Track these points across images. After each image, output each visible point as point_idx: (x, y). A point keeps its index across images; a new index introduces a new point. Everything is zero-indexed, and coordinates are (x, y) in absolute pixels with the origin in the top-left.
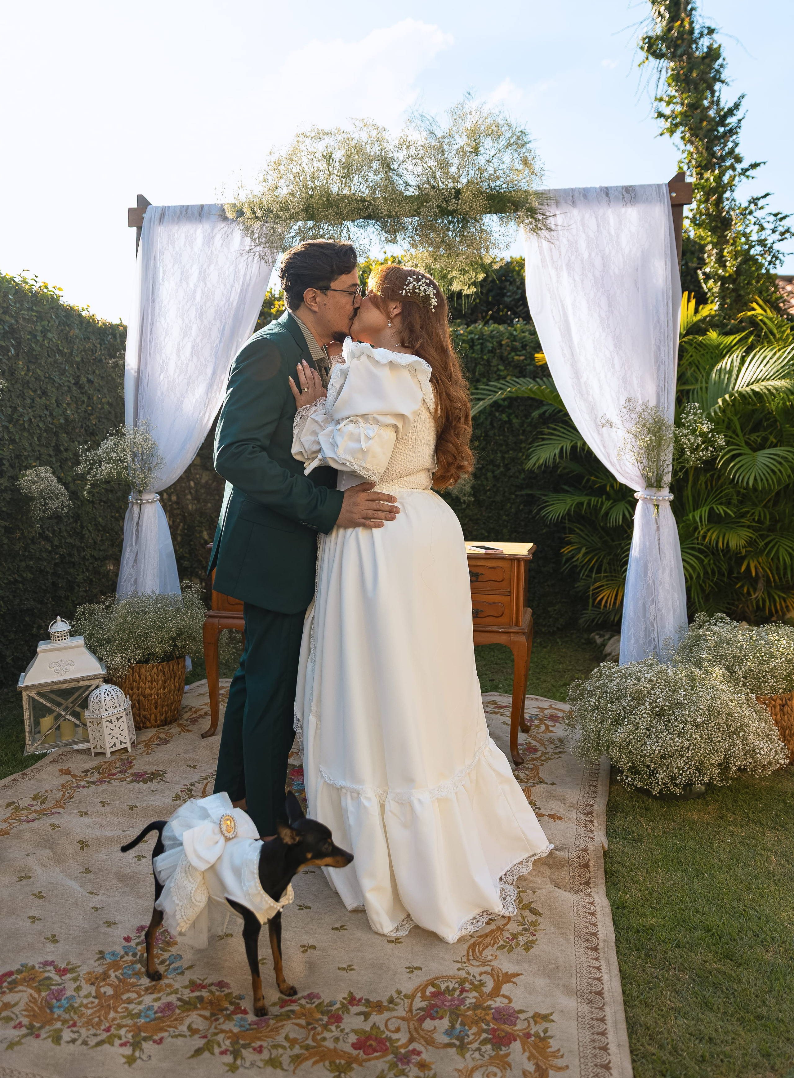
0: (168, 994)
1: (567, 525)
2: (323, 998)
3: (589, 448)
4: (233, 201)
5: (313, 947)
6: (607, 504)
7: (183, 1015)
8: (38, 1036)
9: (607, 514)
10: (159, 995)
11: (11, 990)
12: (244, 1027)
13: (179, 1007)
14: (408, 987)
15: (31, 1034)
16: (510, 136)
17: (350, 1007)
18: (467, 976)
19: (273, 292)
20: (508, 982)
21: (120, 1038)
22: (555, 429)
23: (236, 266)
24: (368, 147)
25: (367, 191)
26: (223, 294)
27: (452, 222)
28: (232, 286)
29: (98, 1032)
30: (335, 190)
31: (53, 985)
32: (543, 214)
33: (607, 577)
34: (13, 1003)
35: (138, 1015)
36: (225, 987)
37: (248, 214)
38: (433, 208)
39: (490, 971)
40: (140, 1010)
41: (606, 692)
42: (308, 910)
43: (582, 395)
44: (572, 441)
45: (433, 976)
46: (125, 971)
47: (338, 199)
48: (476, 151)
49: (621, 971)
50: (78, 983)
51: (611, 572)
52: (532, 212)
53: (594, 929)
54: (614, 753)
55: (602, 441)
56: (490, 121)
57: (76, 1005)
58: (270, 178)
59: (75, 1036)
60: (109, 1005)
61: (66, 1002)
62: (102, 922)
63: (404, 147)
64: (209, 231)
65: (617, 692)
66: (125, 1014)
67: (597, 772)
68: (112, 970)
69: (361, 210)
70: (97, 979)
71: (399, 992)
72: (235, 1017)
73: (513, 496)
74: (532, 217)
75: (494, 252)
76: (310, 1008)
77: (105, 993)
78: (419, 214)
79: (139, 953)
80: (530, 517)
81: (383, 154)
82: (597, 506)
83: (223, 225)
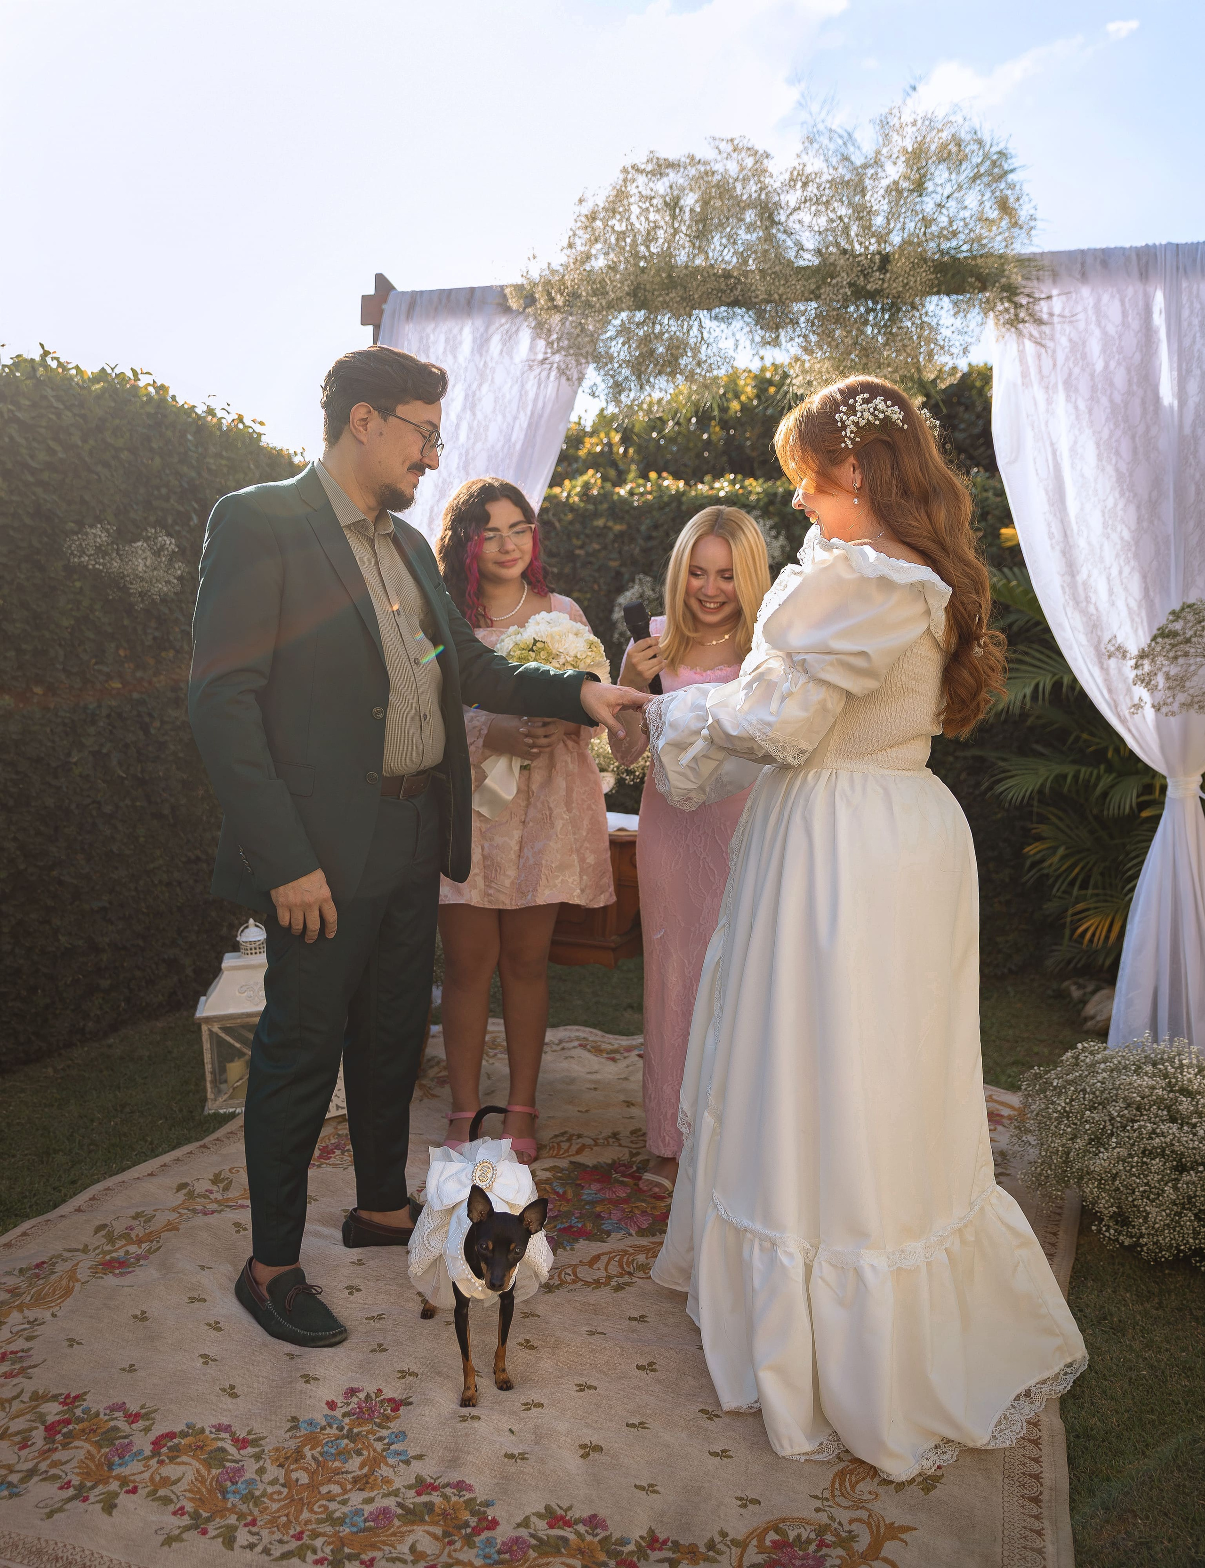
0: (385, 1496)
1: (1035, 809)
2: (611, 1530)
3: (1081, 688)
4: (519, 281)
5: (598, 1449)
6: (1107, 780)
7: (404, 1529)
8: (204, 1532)
9: (1105, 795)
10: (372, 1494)
11: (172, 1459)
12: (490, 1558)
13: (399, 1517)
14: (738, 1528)
15: (196, 1527)
16: (979, 160)
17: (649, 1551)
18: (829, 1522)
19: (582, 422)
20: (893, 1538)
21: (315, 1552)
22: (1027, 654)
23: (523, 386)
24: (739, 186)
25: (735, 260)
26: (501, 431)
27: (873, 310)
28: (515, 418)
29: (285, 1538)
30: (682, 257)
31: (228, 1461)
32: (1029, 296)
33: (1097, 895)
34: (173, 1478)
35: (341, 1521)
36: (466, 1490)
37: (542, 301)
38: (842, 287)
39: (866, 1518)
40: (344, 1513)
41: (1084, 1090)
42: (592, 1391)
43: (1077, 603)
44: (1055, 674)
45: (777, 1515)
46: (326, 1448)
47: (686, 275)
48: (919, 187)
49: (1075, 1541)
50: (261, 1463)
51: (1104, 888)
52: (1011, 291)
53: (1035, 1468)
54: (1090, 1189)
55: (1108, 682)
56: (945, 135)
57: (257, 1493)
58: (578, 242)
59: (254, 1539)
60: (301, 1499)
61: (244, 1486)
62: (298, 1375)
63: (799, 184)
64: (482, 330)
65: (1102, 1092)
66: (324, 1516)
67: (1059, 1211)
68: (308, 1447)
69: (723, 291)
70: (287, 1458)
71: (724, 1534)
72: (477, 1539)
73: (951, 759)
74: (1010, 300)
75: (942, 359)
76: (592, 1542)
77: (297, 1480)
78: (817, 298)
79: (346, 1428)
80: (977, 792)
81: (763, 196)
82: (1089, 781)
83: (503, 320)
